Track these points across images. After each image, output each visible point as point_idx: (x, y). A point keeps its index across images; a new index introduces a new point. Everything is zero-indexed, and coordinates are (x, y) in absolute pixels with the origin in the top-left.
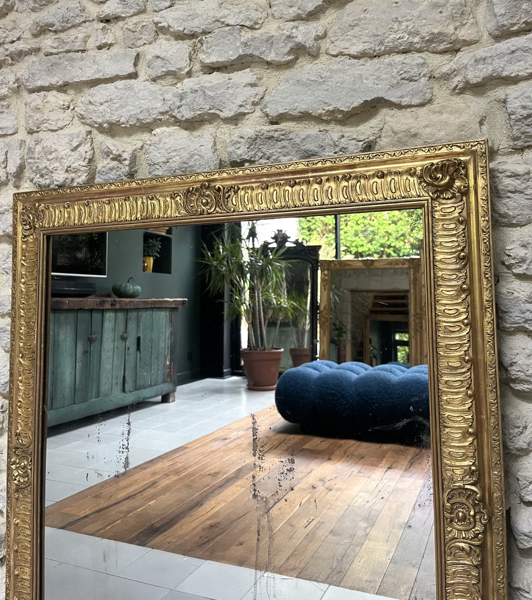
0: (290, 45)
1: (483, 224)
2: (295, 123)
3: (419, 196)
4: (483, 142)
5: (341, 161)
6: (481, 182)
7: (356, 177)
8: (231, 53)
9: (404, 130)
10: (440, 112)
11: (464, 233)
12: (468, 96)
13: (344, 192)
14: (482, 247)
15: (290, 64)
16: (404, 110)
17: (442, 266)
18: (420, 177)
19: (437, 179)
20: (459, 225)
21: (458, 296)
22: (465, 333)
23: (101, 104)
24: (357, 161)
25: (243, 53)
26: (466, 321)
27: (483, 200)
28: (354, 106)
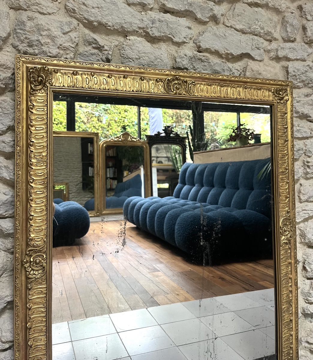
0: (211, 14)
2: (209, 55)
3: (273, 100)
4: (291, 82)
6: (291, 98)
8: (180, 6)
9: (256, 70)
10: (267, 66)
12: (274, 61)
15: (205, 23)
18: (273, 93)
19: (280, 94)
23: (93, 8)
25: (188, 9)
28: (238, 54)
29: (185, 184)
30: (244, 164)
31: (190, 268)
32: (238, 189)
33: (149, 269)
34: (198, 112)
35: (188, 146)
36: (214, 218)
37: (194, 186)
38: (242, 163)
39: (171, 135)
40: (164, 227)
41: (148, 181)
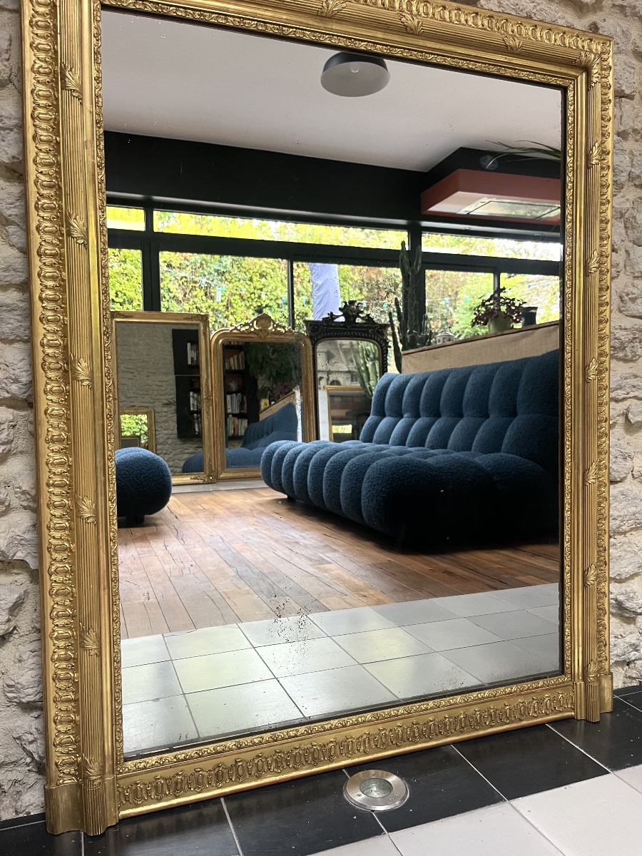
29: (383, 416)
30: (501, 368)
31: (389, 559)
32: (488, 417)
33: (311, 560)
34: (413, 271)
35: (391, 344)
36: (437, 466)
37: (402, 417)
38: (495, 367)
39: (358, 320)
40: (341, 489)
41: (309, 414)
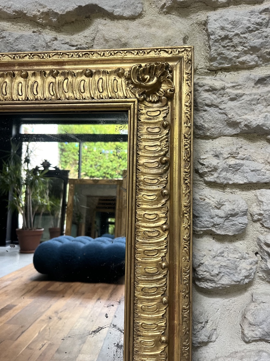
1: (184, 130)
2: (10, 24)
3: (126, 97)
4: (189, 49)
5: (50, 57)
6: (185, 89)
7: (63, 74)
9: (115, 38)
10: (149, 25)
11: (166, 138)
12: (174, 16)
13: (51, 89)
14: (183, 154)
16: (116, 21)
17: (145, 170)
18: (128, 79)
19: (144, 80)
20: (163, 129)
21: (158, 201)
22: (163, 239)
24: (66, 58)
26: (164, 227)
27: (187, 106)
28: (69, 10)
